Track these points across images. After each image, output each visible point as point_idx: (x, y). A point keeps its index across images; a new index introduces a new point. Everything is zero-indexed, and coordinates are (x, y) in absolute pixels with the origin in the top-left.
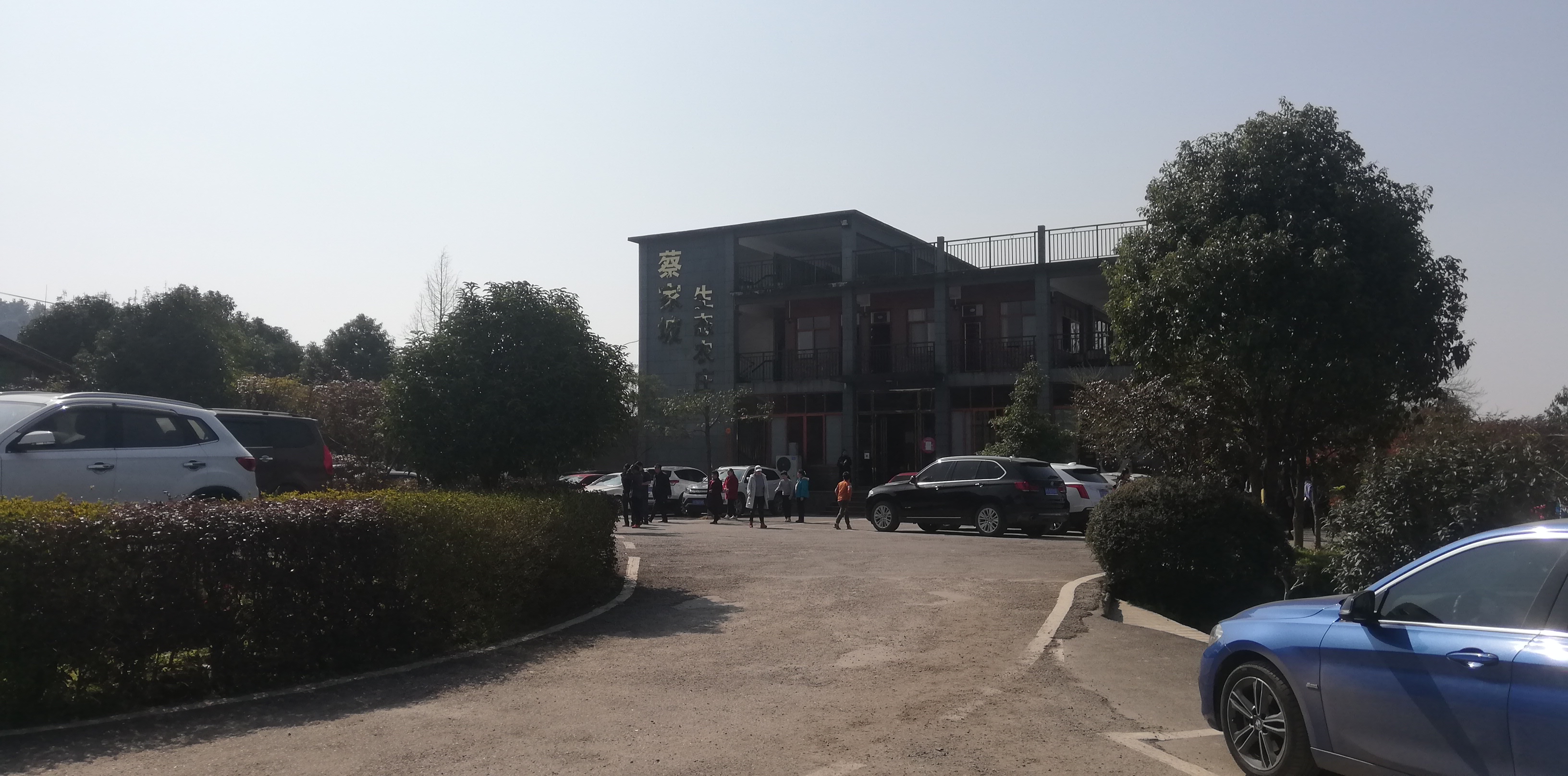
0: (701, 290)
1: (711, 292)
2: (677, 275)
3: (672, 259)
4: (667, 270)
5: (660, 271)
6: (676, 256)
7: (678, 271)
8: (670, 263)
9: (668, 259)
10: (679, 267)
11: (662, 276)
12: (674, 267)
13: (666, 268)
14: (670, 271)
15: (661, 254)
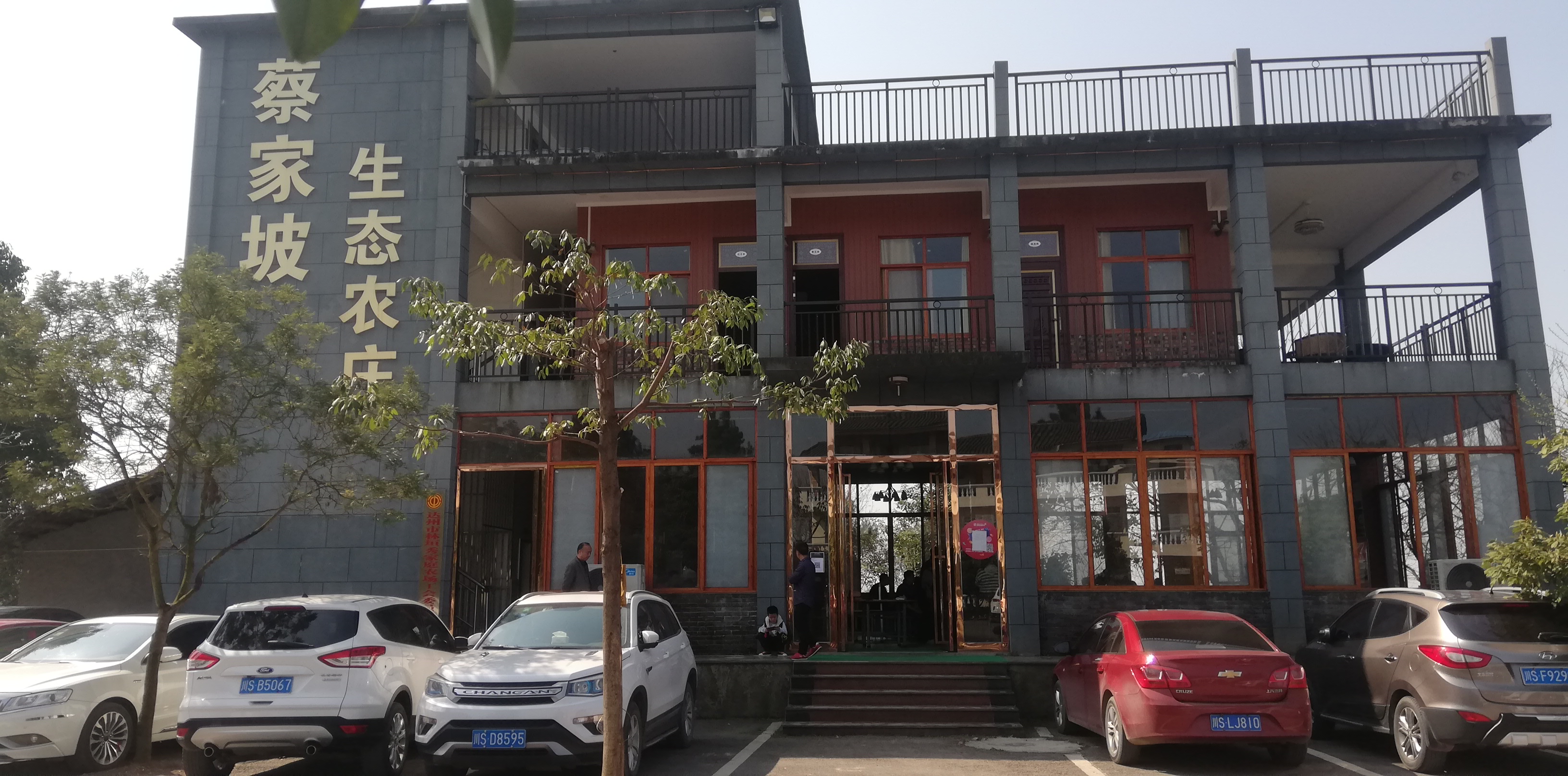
0: (371, 155)
1: (398, 160)
2: (305, 116)
3: (293, 79)
4: (278, 103)
5: (257, 104)
6: (305, 71)
7: (308, 107)
8: (287, 87)
9: (282, 79)
10: (313, 98)
11: (262, 117)
12: (298, 97)
13: (276, 98)
14: (286, 106)
15: (262, 67)
